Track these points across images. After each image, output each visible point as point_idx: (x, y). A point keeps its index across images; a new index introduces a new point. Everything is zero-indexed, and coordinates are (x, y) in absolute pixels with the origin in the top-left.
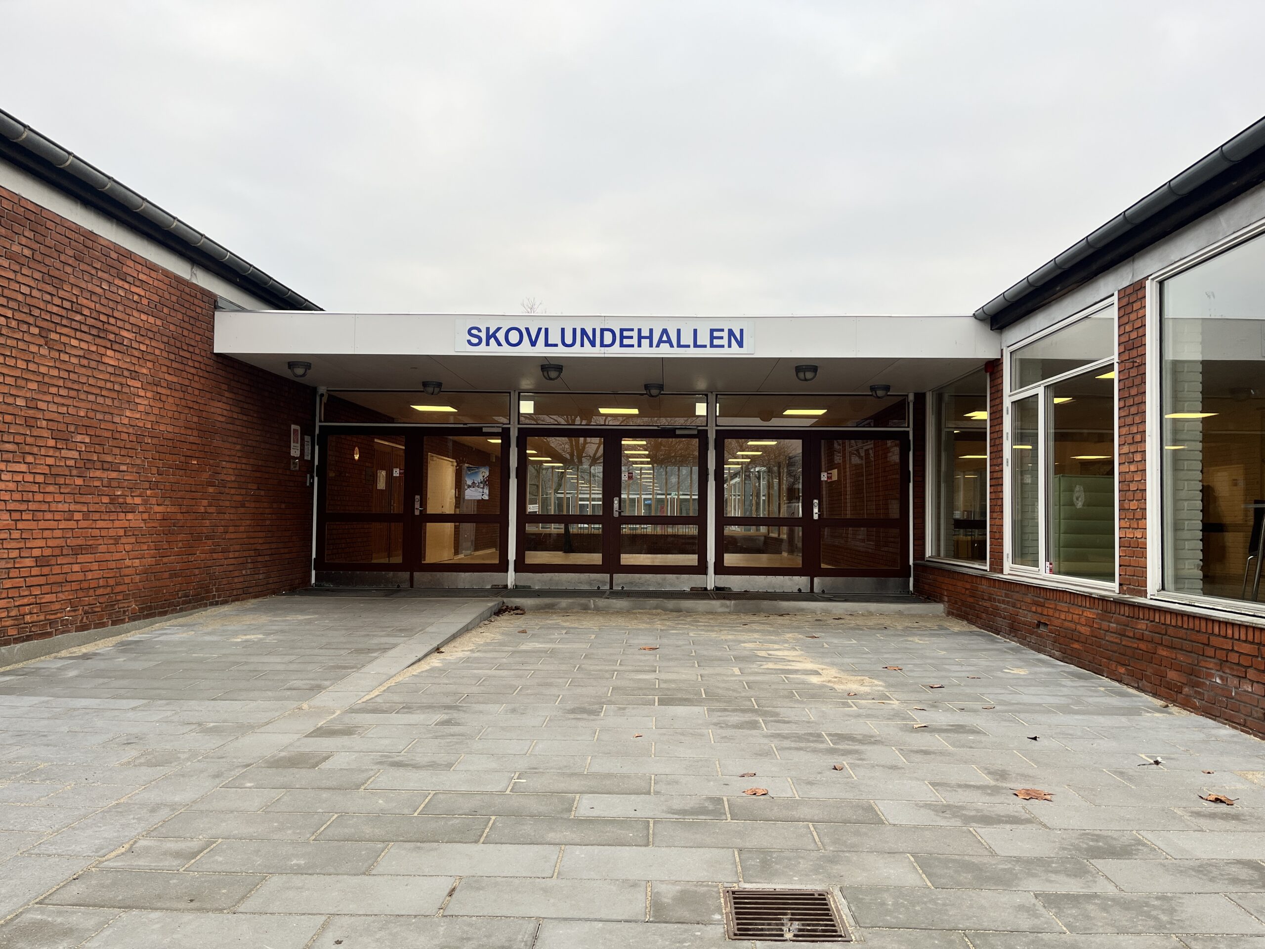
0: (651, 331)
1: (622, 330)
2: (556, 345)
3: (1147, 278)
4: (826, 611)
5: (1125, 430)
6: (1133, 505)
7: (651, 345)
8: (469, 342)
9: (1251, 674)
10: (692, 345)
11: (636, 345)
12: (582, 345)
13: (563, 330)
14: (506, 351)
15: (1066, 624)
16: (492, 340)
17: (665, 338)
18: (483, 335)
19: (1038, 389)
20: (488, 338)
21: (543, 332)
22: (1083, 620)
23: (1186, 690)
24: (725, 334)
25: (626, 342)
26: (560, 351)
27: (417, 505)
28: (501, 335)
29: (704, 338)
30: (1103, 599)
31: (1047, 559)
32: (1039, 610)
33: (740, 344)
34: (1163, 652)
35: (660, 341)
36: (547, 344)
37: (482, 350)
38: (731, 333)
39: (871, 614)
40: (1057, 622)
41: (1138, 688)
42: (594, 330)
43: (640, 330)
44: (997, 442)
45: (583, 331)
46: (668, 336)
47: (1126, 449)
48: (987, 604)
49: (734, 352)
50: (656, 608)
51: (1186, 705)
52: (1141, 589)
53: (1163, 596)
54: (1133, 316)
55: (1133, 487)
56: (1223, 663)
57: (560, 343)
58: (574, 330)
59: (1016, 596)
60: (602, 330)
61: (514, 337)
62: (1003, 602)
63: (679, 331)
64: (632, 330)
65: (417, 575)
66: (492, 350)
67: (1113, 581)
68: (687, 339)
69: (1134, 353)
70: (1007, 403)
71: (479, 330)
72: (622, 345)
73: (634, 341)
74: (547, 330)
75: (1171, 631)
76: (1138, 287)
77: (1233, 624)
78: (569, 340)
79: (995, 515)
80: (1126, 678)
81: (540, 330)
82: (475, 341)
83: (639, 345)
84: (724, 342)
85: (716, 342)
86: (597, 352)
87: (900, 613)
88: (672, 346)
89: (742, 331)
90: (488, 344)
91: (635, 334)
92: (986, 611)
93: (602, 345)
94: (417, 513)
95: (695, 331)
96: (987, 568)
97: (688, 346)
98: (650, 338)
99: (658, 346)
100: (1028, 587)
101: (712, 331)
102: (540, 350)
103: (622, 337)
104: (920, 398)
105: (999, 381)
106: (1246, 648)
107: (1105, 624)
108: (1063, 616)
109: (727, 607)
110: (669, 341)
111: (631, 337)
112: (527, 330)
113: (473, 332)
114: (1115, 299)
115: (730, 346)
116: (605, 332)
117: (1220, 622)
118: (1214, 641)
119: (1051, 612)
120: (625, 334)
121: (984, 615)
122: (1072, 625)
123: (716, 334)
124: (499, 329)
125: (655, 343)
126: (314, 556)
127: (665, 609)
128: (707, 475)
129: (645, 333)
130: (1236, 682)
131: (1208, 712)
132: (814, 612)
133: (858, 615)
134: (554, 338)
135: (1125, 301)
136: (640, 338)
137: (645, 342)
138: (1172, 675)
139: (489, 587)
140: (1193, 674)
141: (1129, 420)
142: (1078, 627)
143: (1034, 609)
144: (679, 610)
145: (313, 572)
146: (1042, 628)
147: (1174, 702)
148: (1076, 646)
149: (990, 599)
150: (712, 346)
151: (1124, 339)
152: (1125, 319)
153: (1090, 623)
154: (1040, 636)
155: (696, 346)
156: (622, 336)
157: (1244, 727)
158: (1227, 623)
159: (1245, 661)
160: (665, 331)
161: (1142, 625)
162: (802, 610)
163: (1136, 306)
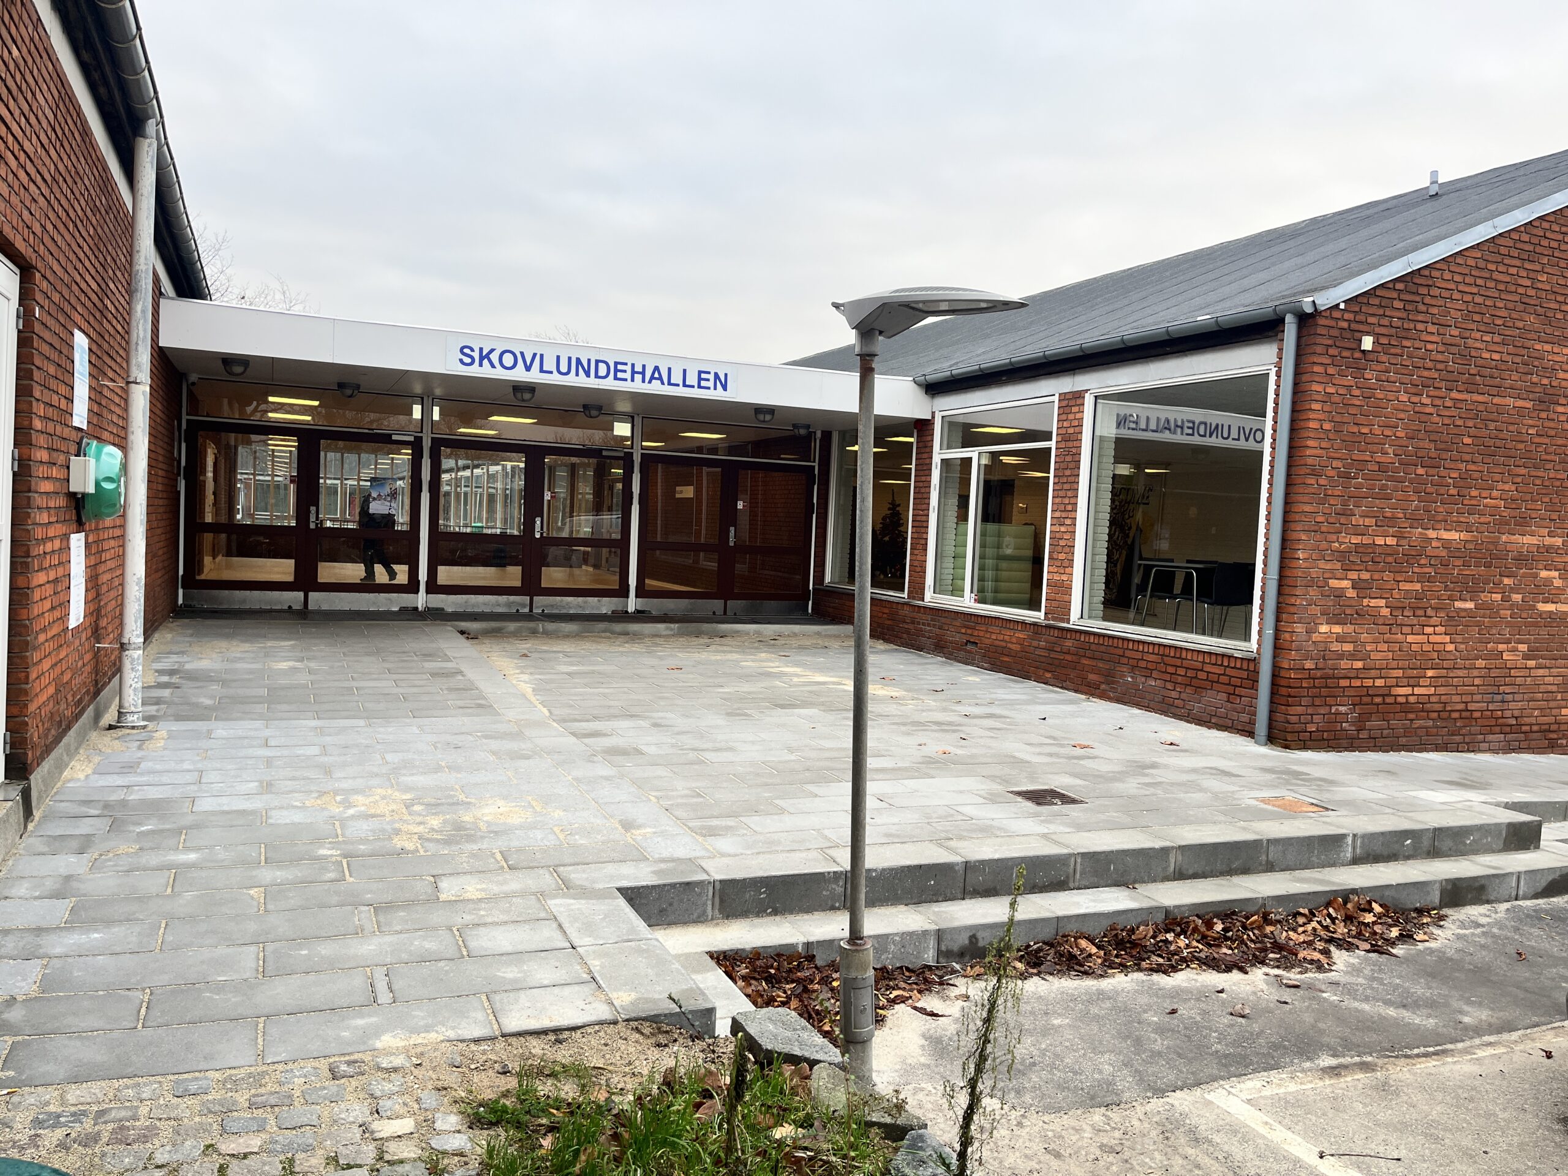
0: (644, 366)
1: (616, 364)
2: (551, 372)
3: (1087, 391)
4: (758, 633)
5: (1057, 500)
6: (1062, 556)
7: (643, 381)
8: (461, 361)
9: (1155, 674)
10: (681, 384)
11: (629, 379)
12: (577, 375)
13: (558, 358)
14: (499, 373)
15: (997, 643)
16: (486, 362)
17: (656, 375)
18: (476, 355)
19: (973, 453)
20: (482, 359)
21: (538, 358)
22: (1014, 640)
23: (1103, 686)
24: (711, 377)
25: (620, 375)
26: (555, 379)
27: (313, 518)
28: (495, 357)
29: (692, 379)
30: (1035, 624)
31: (972, 592)
32: (969, 631)
33: (725, 388)
34: (1085, 661)
35: (652, 378)
36: (542, 371)
37: (475, 371)
38: (716, 376)
39: (795, 635)
40: (987, 641)
41: (1062, 688)
42: (589, 361)
43: (633, 365)
44: (923, 490)
45: (578, 360)
46: (659, 373)
47: (1058, 514)
48: (911, 626)
49: (718, 394)
50: (604, 631)
51: (1103, 696)
52: (1065, 615)
53: (1082, 622)
54: (1071, 416)
55: (1062, 543)
56: (1133, 668)
57: (554, 370)
58: (570, 359)
59: (943, 620)
60: (597, 362)
61: (508, 360)
62: (929, 625)
63: (669, 369)
64: (626, 364)
65: (311, 594)
66: (485, 371)
67: (1040, 610)
68: (677, 378)
69: (1070, 444)
70: (936, 459)
71: (472, 350)
72: (616, 378)
73: (628, 375)
74: (542, 356)
75: (1093, 647)
76: (1077, 397)
77: (1144, 642)
78: (564, 369)
79: (916, 552)
80: (1052, 681)
81: (535, 355)
82: (468, 360)
83: (633, 380)
84: (711, 384)
85: (703, 383)
86: (592, 383)
87: (818, 633)
88: (663, 383)
89: (726, 375)
90: (481, 365)
91: (628, 368)
92: (908, 632)
93: (597, 376)
94: (312, 526)
95: (685, 371)
96: (905, 595)
97: (678, 385)
98: (643, 373)
99: (650, 382)
100: (957, 614)
101: (700, 372)
102: (534, 376)
103: (616, 371)
104: (827, 436)
105: (929, 438)
106: (1152, 658)
107: (1035, 643)
108: (995, 636)
109: (672, 630)
110: (660, 378)
111: (625, 371)
112: (522, 354)
113: (466, 351)
114: (1056, 398)
115: (715, 388)
116: (601, 365)
117: (1134, 641)
118: (1128, 653)
119: (981, 634)
120: (620, 367)
121: (905, 636)
122: (1004, 644)
123: (703, 376)
124: (492, 350)
125: (647, 378)
126: (181, 572)
127: (613, 633)
128: (632, 498)
129: (638, 368)
130: (1143, 679)
131: (1119, 701)
132: (748, 634)
133: (785, 636)
134: (550, 365)
135: (1064, 403)
136: (633, 372)
137: (638, 377)
138: (1092, 677)
139: (397, 609)
140: (1109, 677)
141: (1061, 493)
142: (1009, 645)
143: (963, 631)
144: (626, 634)
145: (181, 591)
146: (969, 647)
147: (1093, 695)
148: (1006, 659)
149: (913, 623)
150: (700, 387)
151: (1060, 432)
152: (1064, 417)
153: (1020, 642)
154: (970, 652)
155: (685, 385)
156: (616, 369)
157: (1148, 708)
158: (1139, 642)
159: (1150, 666)
160: (657, 368)
161: (1069, 643)
162: (737, 632)
163: (1075, 409)
